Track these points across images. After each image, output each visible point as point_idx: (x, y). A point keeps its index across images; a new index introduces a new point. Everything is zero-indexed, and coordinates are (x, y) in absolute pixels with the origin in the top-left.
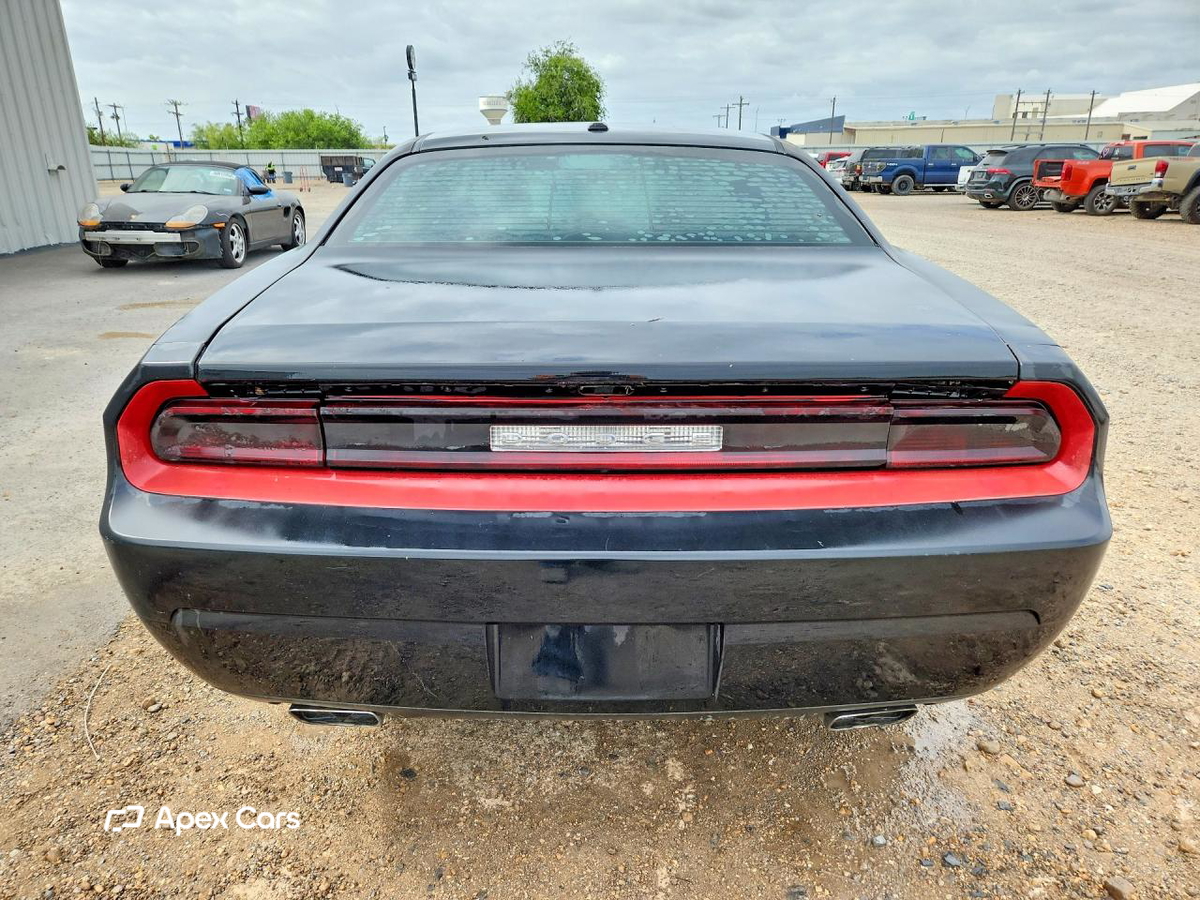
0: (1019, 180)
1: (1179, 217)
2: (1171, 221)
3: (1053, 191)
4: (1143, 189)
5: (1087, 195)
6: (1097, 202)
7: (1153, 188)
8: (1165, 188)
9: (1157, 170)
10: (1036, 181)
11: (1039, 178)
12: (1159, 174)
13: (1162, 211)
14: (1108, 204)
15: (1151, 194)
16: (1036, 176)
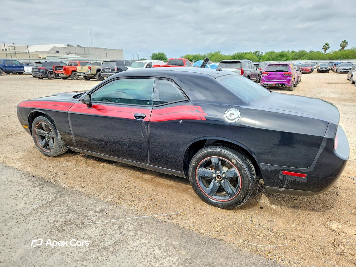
0: (48, 71)
1: (96, 79)
2: (93, 81)
3: (61, 74)
4: (87, 73)
5: (71, 75)
6: (74, 77)
7: (90, 73)
8: (92, 73)
9: (89, 69)
10: (55, 71)
11: (56, 70)
12: (90, 70)
13: (91, 78)
14: (76, 77)
15: (89, 74)
16: (54, 70)
